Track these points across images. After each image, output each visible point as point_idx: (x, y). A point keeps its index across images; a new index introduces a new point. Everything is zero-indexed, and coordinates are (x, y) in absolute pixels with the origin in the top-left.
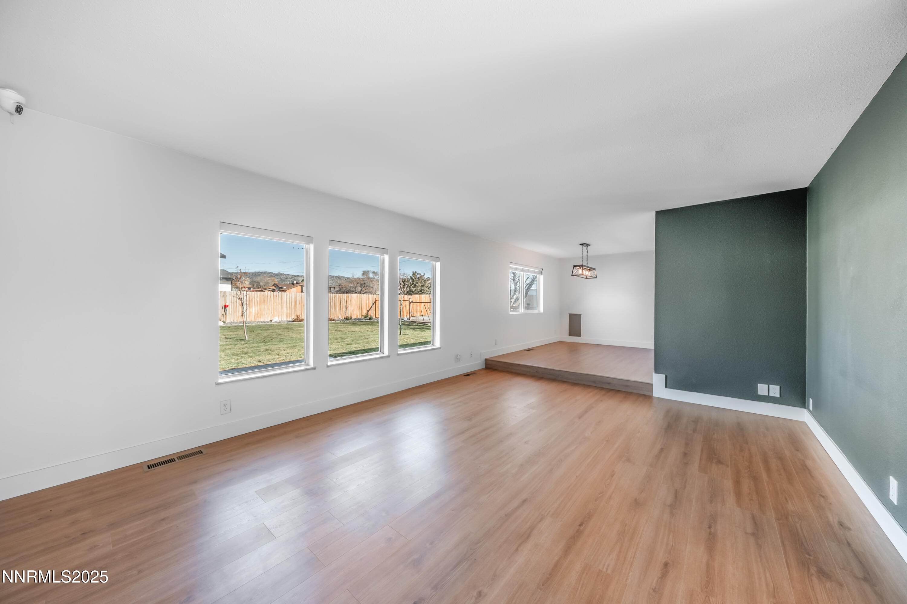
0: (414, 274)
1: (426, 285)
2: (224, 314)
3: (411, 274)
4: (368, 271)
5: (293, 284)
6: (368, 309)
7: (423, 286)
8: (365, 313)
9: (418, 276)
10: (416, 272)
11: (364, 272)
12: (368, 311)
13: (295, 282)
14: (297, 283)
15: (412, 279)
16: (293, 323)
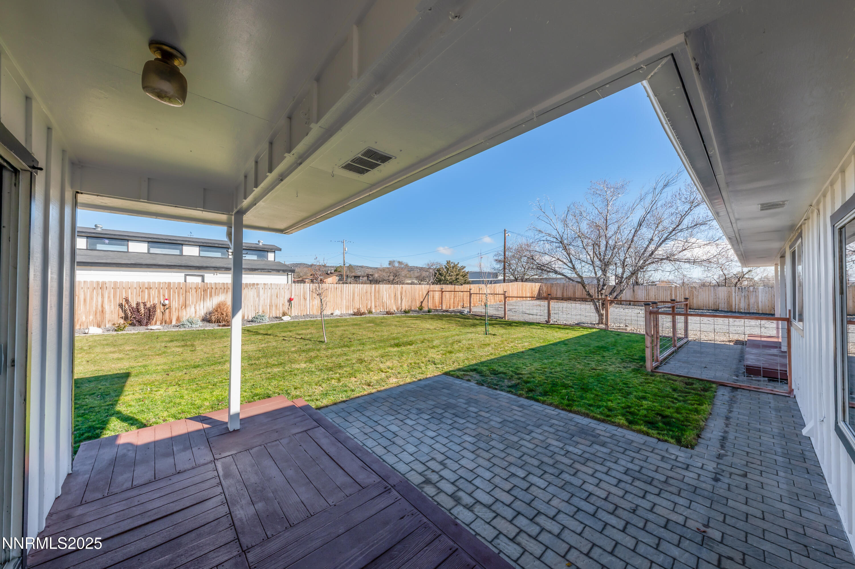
0: (448, 262)
1: (461, 274)
2: (290, 308)
3: (445, 263)
4: (394, 261)
5: (327, 274)
6: (422, 300)
7: (457, 275)
8: (418, 304)
9: (452, 265)
10: (450, 261)
11: (390, 261)
12: (422, 302)
13: (329, 272)
14: (331, 273)
15: (446, 267)
16: (354, 317)
